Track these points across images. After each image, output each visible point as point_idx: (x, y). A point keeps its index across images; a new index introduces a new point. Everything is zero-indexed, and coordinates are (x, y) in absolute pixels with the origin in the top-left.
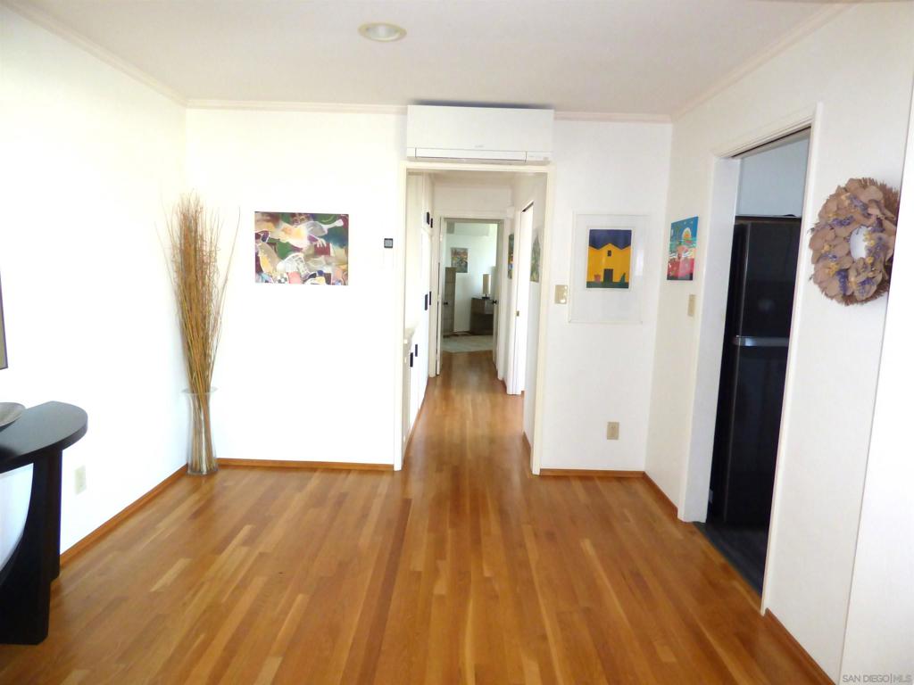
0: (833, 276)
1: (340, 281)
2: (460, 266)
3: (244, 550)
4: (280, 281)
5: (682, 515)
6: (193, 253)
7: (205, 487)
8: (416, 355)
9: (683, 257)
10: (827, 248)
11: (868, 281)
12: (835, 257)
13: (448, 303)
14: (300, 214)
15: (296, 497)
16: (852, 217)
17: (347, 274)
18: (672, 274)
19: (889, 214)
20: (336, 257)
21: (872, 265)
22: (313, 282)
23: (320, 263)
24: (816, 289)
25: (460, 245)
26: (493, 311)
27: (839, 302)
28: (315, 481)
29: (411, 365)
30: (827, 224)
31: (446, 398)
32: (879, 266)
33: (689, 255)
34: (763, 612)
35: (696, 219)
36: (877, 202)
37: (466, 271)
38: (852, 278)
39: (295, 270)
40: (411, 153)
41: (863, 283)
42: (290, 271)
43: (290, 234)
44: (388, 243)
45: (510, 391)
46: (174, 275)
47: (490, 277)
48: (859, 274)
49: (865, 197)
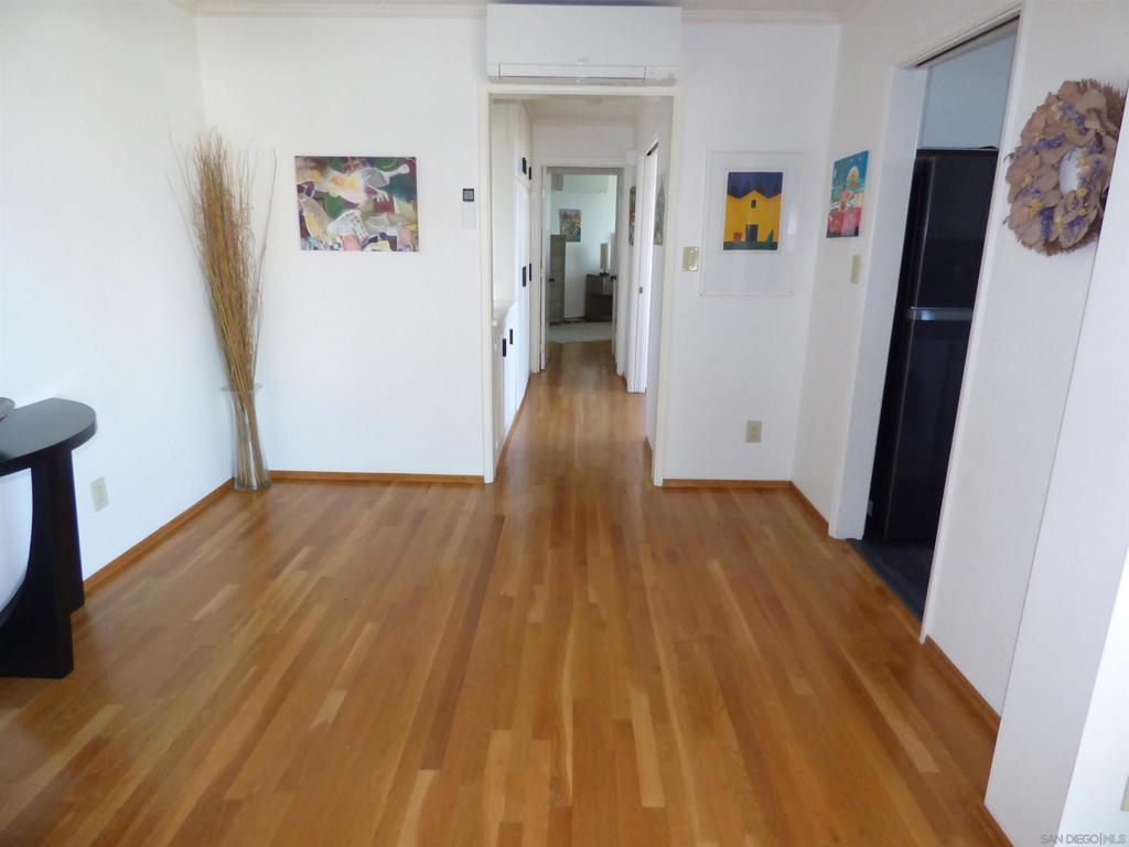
0: (1034, 216)
1: (408, 246)
2: (572, 233)
3: (303, 575)
4: (332, 248)
5: (834, 531)
6: (219, 212)
7: (256, 504)
8: (511, 343)
9: (848, 205)
10: (1028, 180)
11: (1078, 221)
12: (1038, 192)
13: (555, 280)
14: (353, 158)
15: (365, 514)
16: (1063, 135)
17: (417, 238)
18: (832, 230)
19: (1112, 127)
20: (402, 215)
21: (1086, 198)
22: (374, 248)
23: (383, 222)
24: (1011, 236)
25: (571, 206)
26: (612, 290)
27: (1039, 252)
28: (388, 496)
29: (504, 354)
30: (1030, 147)
31: (553, 398)
32: (1094, 200)
33: (855, 202)
34: (922, 640)
35: (865, 155)
36: (1098, 112)
37: (579, 240)
38: (1058, 219)
39: (351, 233)
40: (493, 71)
41: (1071, 224)
42: (343, 235)
43: (341, 185)
44: (468, 195)
45: (631, 388)
46: (197, 242)
47: (609, 247)
48: (1067, 212)
49: (1081, 106)
